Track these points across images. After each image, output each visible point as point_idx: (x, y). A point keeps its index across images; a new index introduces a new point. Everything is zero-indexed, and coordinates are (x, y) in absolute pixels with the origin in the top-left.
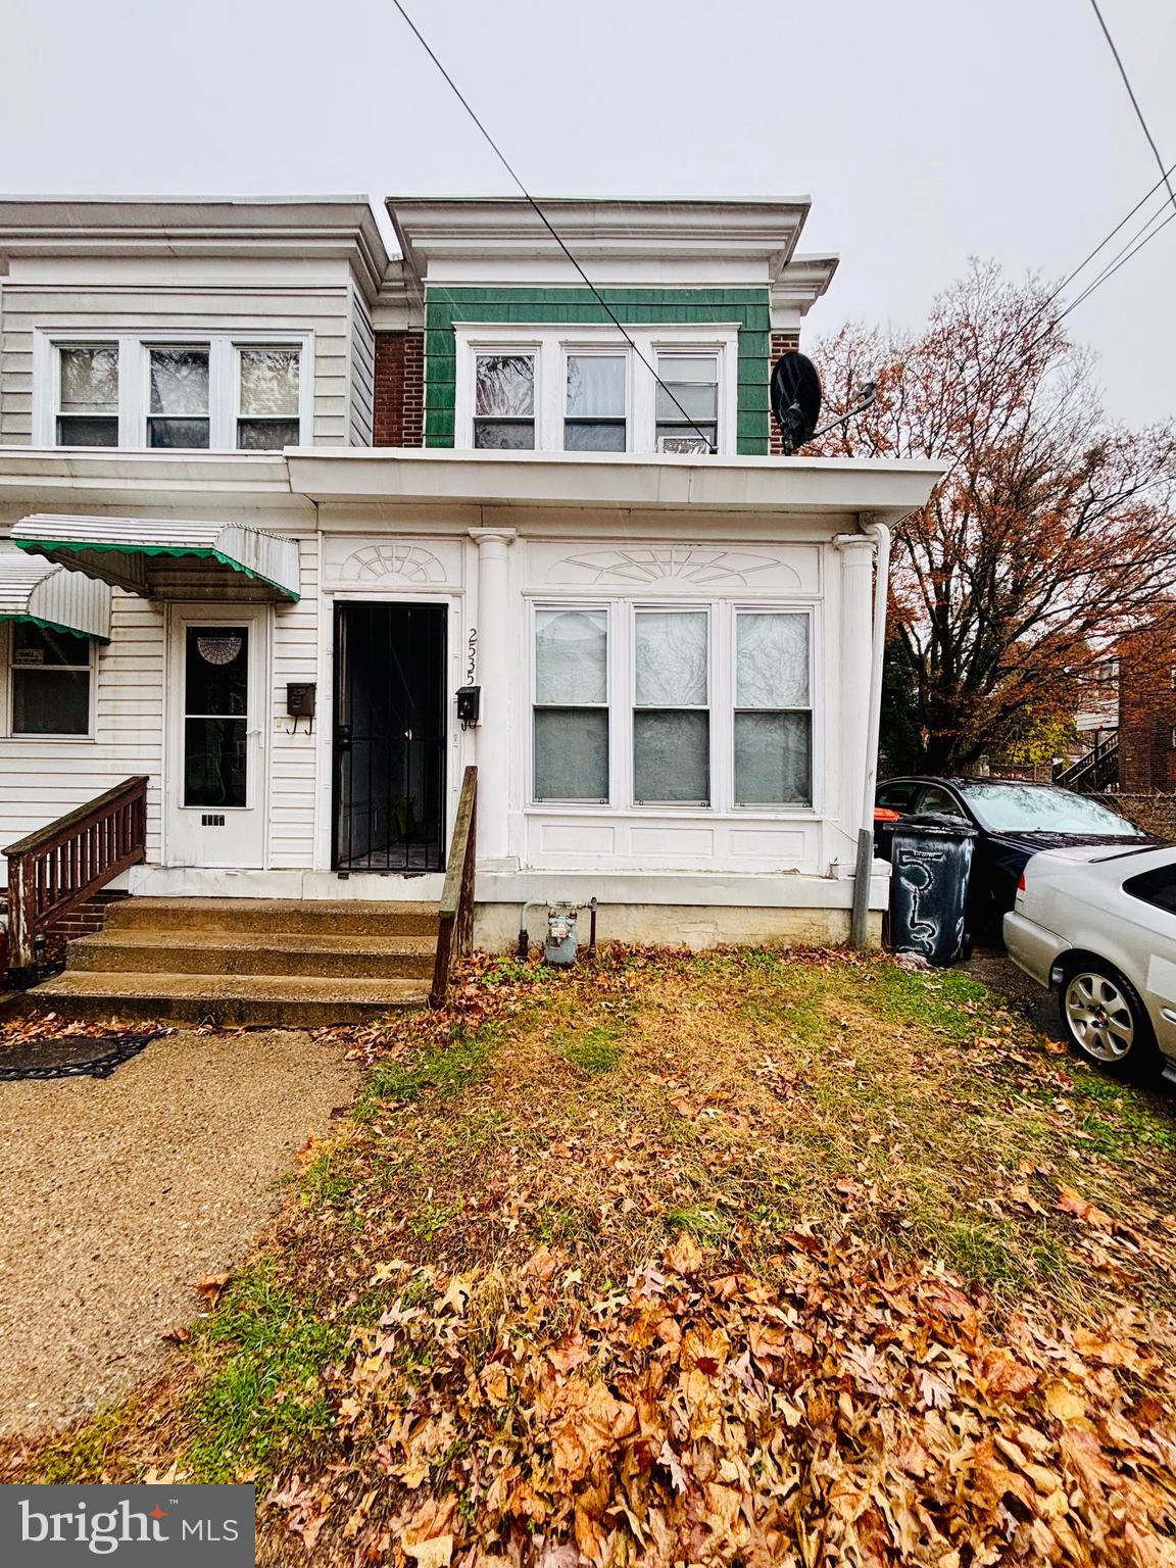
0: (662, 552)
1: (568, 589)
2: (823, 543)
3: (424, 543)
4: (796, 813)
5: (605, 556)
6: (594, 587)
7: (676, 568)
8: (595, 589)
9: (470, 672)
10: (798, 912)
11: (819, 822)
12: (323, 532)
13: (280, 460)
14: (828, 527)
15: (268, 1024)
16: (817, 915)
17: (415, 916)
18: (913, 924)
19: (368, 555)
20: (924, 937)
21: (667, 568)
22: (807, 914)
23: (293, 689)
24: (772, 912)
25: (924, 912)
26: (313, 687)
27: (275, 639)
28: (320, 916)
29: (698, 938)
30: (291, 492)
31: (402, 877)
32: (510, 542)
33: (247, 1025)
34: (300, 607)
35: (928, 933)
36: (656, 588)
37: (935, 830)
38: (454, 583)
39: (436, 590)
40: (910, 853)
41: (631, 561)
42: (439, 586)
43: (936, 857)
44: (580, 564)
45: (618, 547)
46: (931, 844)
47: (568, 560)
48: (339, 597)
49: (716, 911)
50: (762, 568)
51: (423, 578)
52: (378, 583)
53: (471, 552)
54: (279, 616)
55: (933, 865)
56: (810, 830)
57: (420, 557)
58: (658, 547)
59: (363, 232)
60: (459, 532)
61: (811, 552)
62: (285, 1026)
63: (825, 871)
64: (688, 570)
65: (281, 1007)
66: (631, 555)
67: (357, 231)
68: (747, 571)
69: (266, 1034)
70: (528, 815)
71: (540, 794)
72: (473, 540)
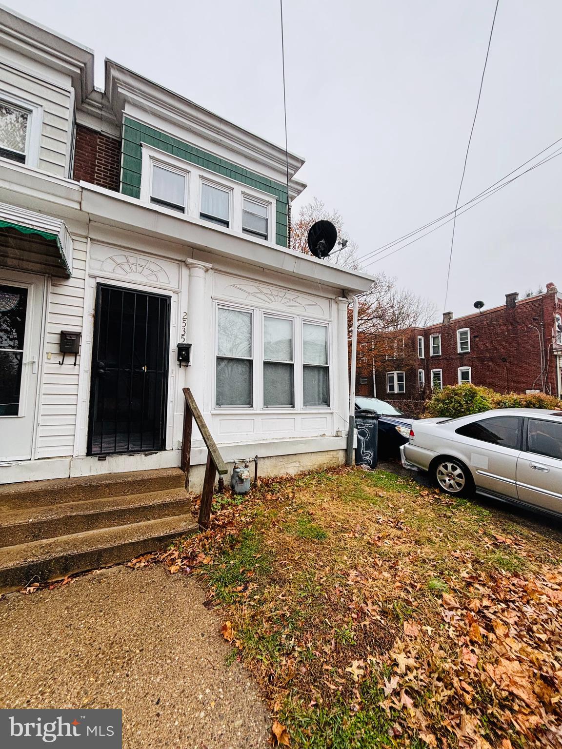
0: (275, 291)
1: (233, 299)
2: (331, 299)
3: (157, 260)
4: (323, 410)
5: (250, 287)
6: (245, 301)
7: (280, 299)
8: (246, 302)
9: (183, 335)
10: (329, 453)
11: (332, 413)
12: (91, 239)
13: (77, 188)
14: (334, 293)
15: (90, 568)
16: (335, 453)
17: (163, 478)
18: (363, 453)
19: (121, 260)
20: (368, 458)
21: (276, 298)
22: (332, 453)
23: (63, 335)
24: (320, 454)
25: (367, 448)
26: (78, 335)
27: (50, 300)
28: (97, 486)
29: (292, 469)
30: (81, 210)
31: (143, 456)
32: (207, 271)
33: (70, 574)
34: (71, 281)
35: (369, 456)
36: (273, 306)
37: (370, 415)
38: (174, 285)
39: (164, 287)
40: (360, 425)
41: (261, 292)
42: (165, 286)
43: (371, 425)
44: (239, 289)
45: (256, 284)
46: (368, 421)
47: (233, 286)
48: (99, 280)
49: (300, 456)
50: (310, 305)
51: (156, 279)
52: (127, 277)
53: (185, 271)
54: (53, 285)
55: (369, 429)
56: (329, 416)
57: (153, 267)
58: (274, 288)
59: (86, 67)
60: (180, 259)
61: (327, 302)
62: (102, 566)
63: (335, 434)
64: (285, 300)
65: (100, 553)
66: (262, 289)
67: (83, 65)
68: (305, 305)
69: (90, 576)
70: (212, 415)
71: (219, 404)
72: (187, 265)
